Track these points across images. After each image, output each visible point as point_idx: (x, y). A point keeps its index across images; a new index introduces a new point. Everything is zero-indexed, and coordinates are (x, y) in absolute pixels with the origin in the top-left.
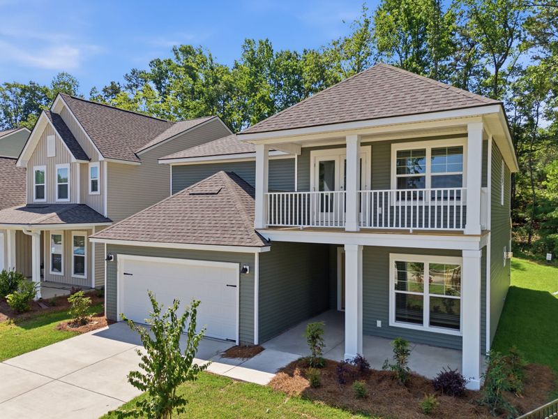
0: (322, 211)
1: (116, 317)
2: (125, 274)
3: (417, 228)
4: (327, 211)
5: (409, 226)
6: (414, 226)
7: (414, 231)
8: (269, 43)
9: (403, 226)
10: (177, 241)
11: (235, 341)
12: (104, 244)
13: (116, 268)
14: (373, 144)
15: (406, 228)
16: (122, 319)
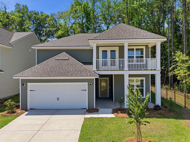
0: (103, 66)
1: (27, 108)
2: (30, 91)
3: (144, 69)
4: (104, 66)
5: (142, 68)
6: (144, 68)
7: (144, 70)
8: (27, 6)
9: (141, 68)
10: (63, 76)
11: (86, 109)
12: (19, 79)
13: (27, 89)
14: (119, 46)
15: (141, 69)
16: (30, 109)
